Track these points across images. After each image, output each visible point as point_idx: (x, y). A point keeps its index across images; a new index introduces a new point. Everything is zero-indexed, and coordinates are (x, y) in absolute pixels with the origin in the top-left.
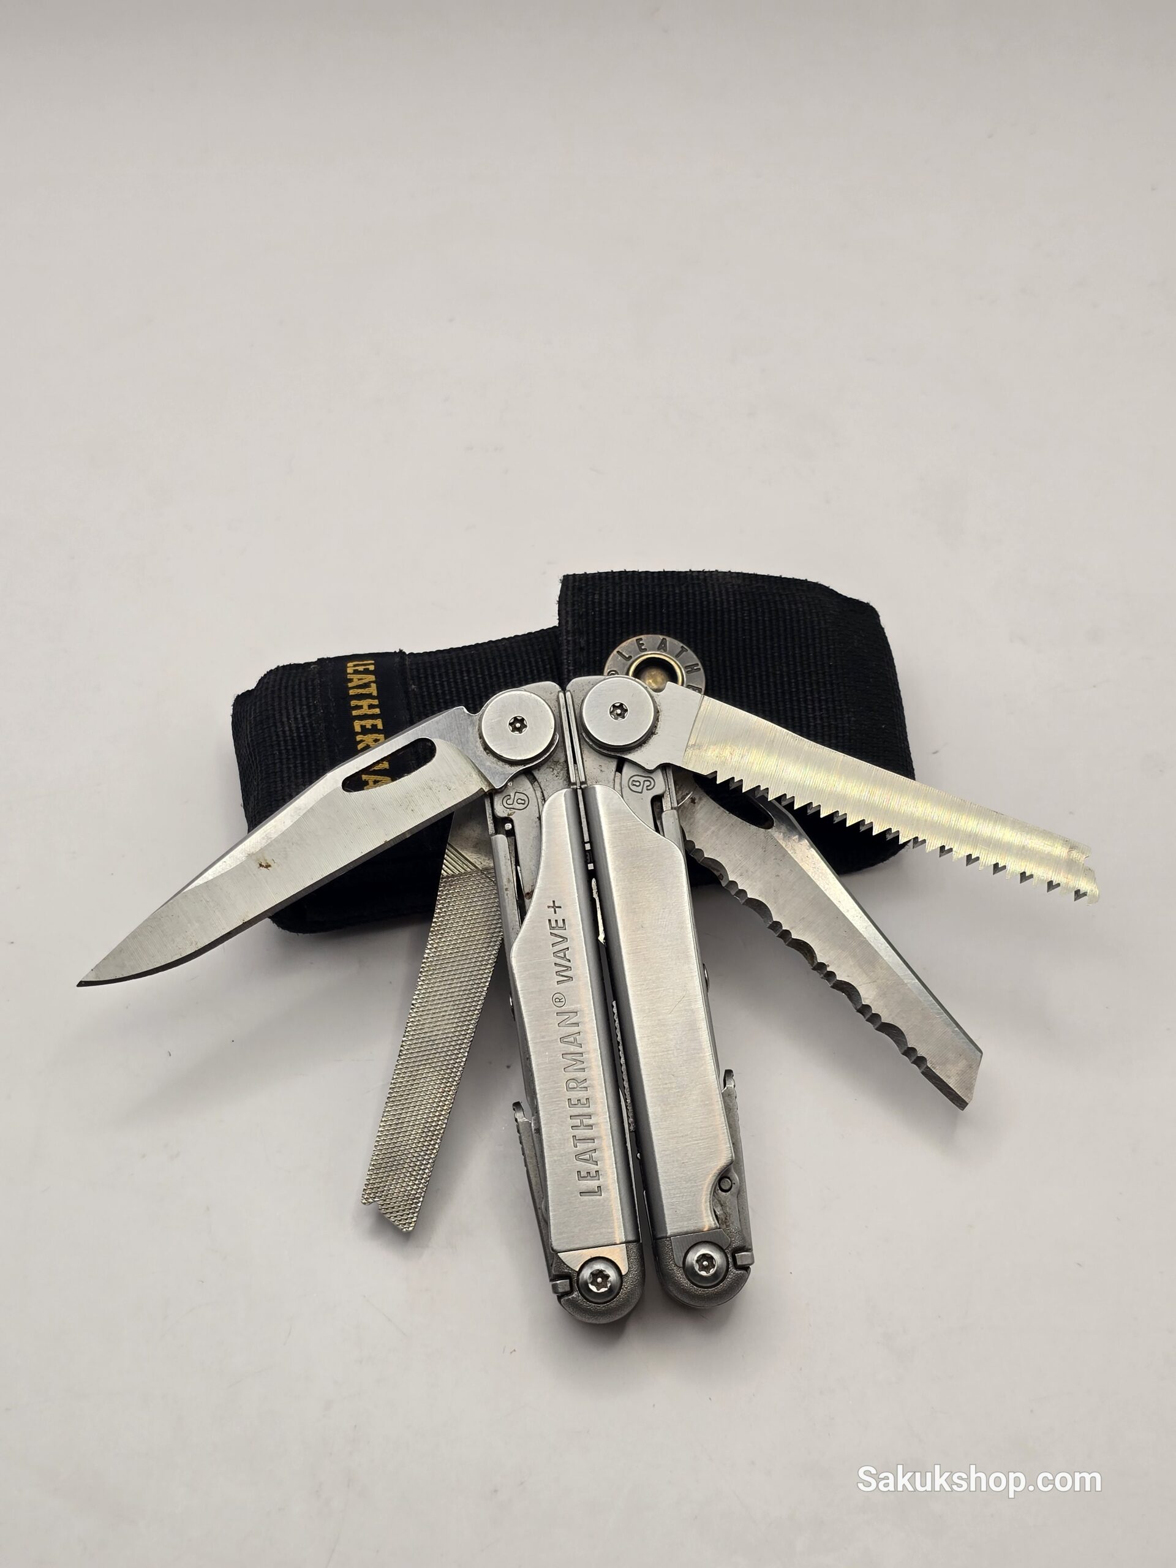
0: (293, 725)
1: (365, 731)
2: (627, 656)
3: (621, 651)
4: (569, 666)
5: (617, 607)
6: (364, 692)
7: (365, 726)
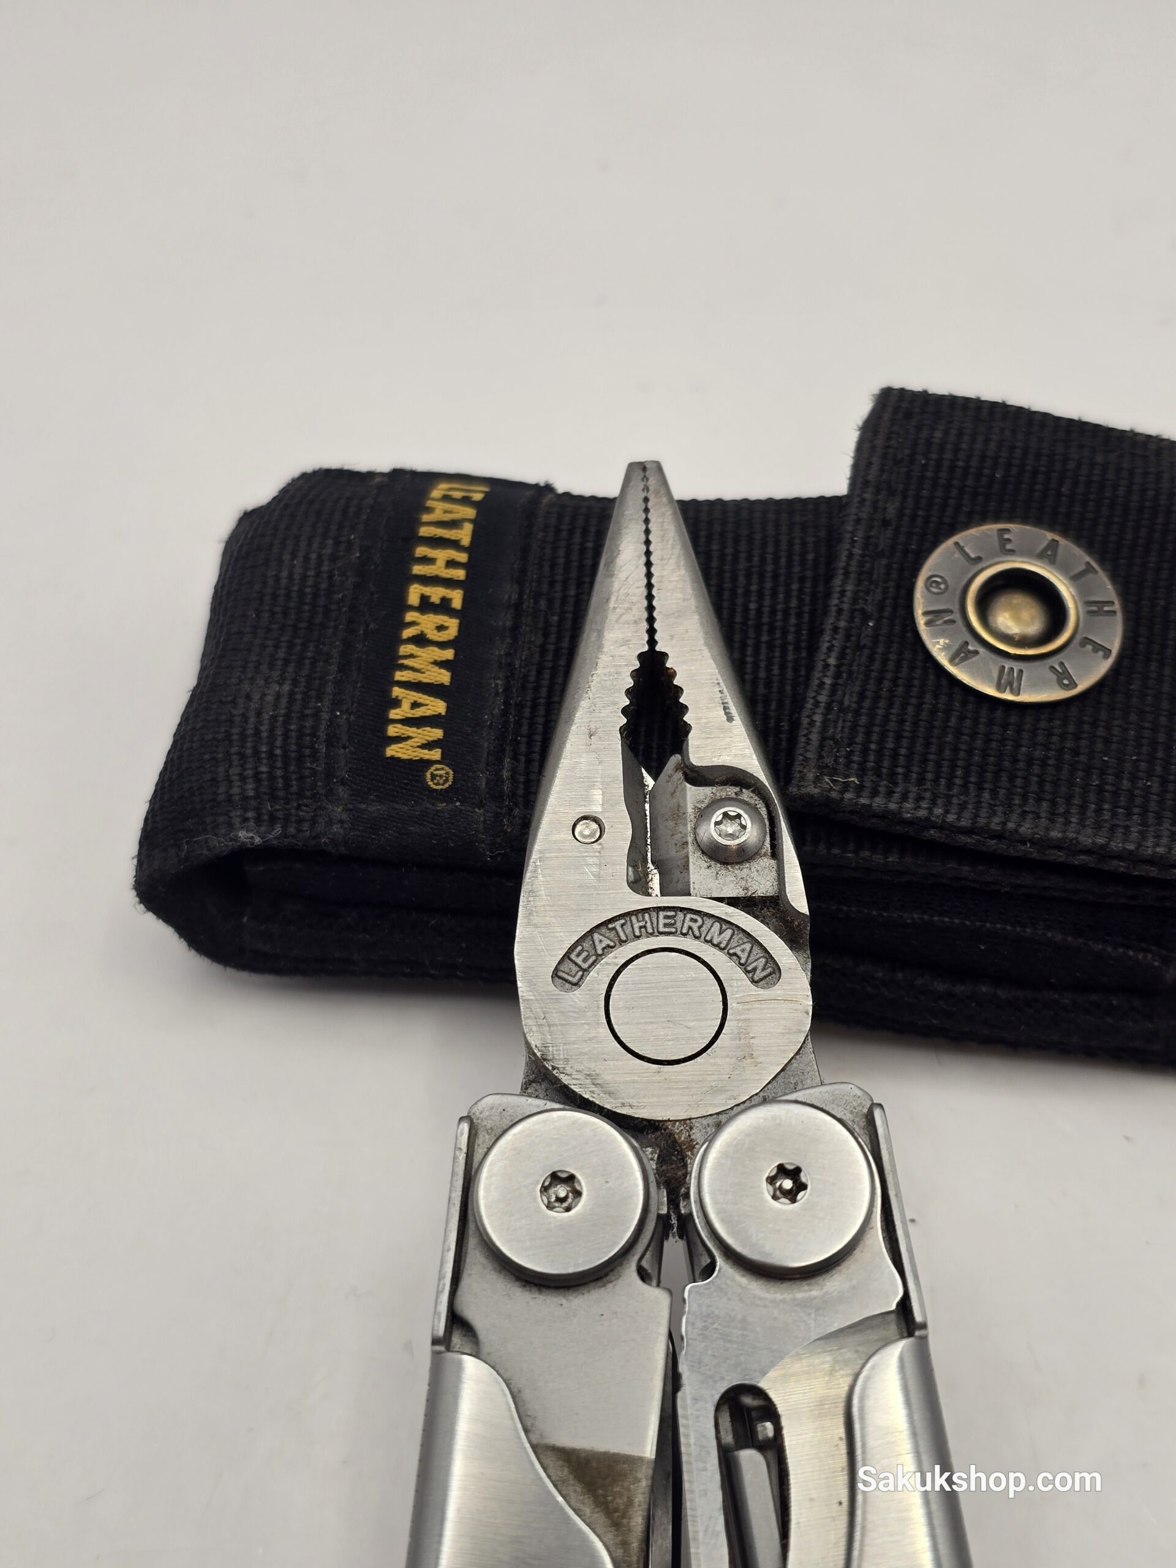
1: (426, 605)
2: (973, 555)
3: (962, 544)
4: (853, 547)
5: (974, 462)
6: (447, 536)
7: (429, 597)
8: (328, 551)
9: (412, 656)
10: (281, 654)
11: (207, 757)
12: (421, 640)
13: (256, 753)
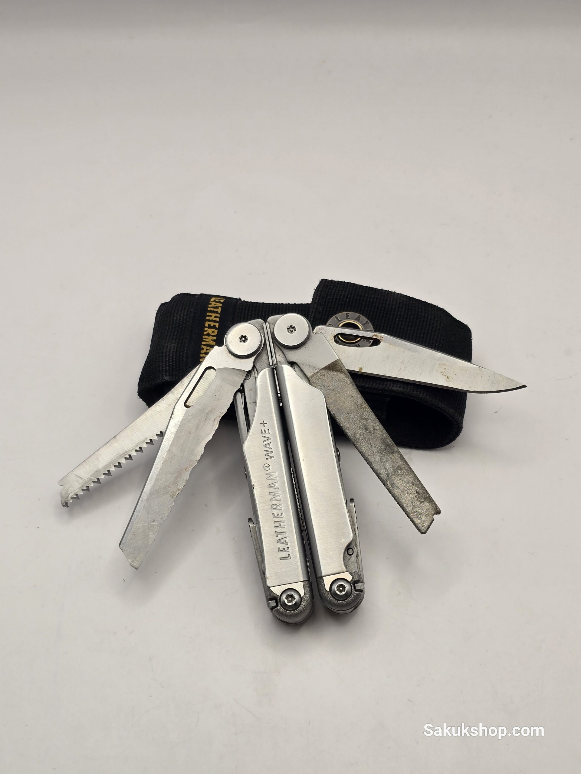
0: (178, 318)
1: (209, 327)
2: (340, 319)
3: (338, 316)
5: (342, 297)
6: (215, 310)
7: (210, 325)
8: (186, 313)
9: (206, 338)
10: (175, 337)
11: (157, 361)
12: (208, 335)
13: (169, 360)
